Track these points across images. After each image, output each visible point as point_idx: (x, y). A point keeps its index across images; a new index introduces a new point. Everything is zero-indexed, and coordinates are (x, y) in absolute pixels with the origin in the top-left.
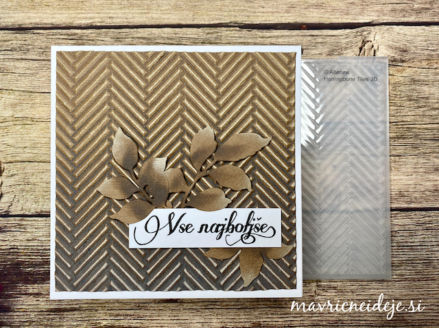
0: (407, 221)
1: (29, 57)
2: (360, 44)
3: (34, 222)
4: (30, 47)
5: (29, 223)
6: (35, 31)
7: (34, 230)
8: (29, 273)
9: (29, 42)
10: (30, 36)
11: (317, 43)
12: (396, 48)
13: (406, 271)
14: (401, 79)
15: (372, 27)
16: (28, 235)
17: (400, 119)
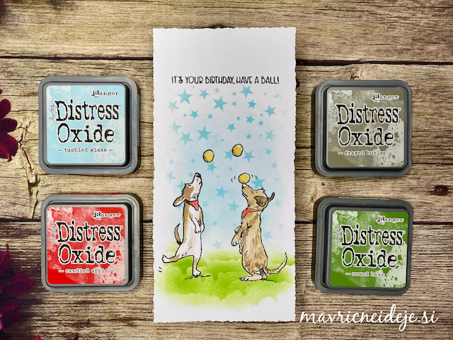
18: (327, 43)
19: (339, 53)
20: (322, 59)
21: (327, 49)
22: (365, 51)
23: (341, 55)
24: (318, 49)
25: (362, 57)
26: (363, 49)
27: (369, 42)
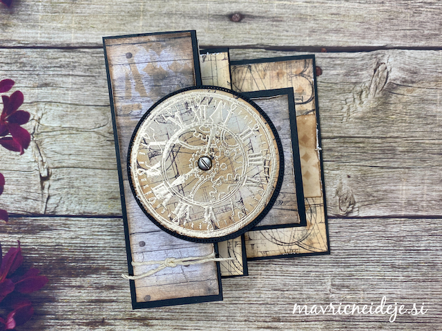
0: (414, 227)
1: (76, 73)
2: (374, 66)
3: (77, 222)
4: (76, 64)
5: (73, 222)
6: (82, 50)
7: (77, 229)
8: (72, 268)
9: (76, 60)
10: (77, 54)
11: (335, 64)
12: (407, 70)
13: (413, 273)
14: (411, 98)
15: (386, 51)
16: (72, 233)
17: (410, 134)
18: (352, 29)
19: (364, 38)
20: (346, 45)
21: (352, 34)
22: (391, 36)
23: (366, 41)
24: (341, 35)
25: (388, 42)
26: (389, 34)
27: (395, 28)
